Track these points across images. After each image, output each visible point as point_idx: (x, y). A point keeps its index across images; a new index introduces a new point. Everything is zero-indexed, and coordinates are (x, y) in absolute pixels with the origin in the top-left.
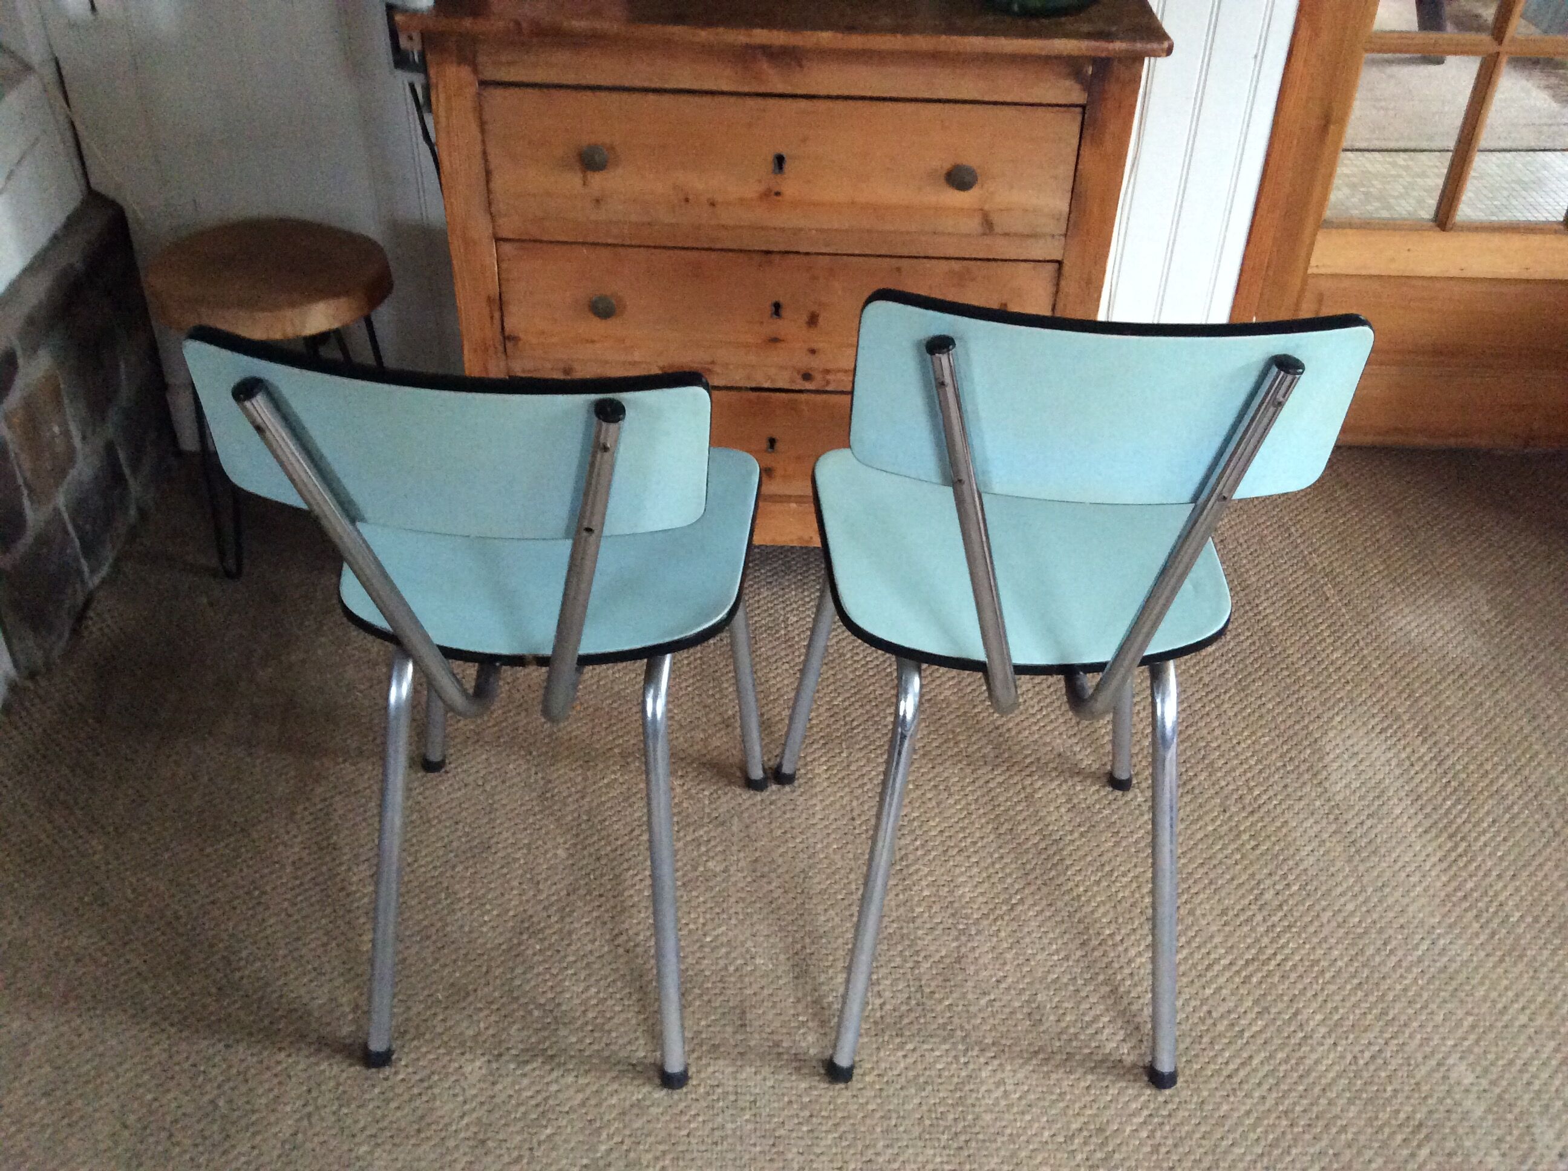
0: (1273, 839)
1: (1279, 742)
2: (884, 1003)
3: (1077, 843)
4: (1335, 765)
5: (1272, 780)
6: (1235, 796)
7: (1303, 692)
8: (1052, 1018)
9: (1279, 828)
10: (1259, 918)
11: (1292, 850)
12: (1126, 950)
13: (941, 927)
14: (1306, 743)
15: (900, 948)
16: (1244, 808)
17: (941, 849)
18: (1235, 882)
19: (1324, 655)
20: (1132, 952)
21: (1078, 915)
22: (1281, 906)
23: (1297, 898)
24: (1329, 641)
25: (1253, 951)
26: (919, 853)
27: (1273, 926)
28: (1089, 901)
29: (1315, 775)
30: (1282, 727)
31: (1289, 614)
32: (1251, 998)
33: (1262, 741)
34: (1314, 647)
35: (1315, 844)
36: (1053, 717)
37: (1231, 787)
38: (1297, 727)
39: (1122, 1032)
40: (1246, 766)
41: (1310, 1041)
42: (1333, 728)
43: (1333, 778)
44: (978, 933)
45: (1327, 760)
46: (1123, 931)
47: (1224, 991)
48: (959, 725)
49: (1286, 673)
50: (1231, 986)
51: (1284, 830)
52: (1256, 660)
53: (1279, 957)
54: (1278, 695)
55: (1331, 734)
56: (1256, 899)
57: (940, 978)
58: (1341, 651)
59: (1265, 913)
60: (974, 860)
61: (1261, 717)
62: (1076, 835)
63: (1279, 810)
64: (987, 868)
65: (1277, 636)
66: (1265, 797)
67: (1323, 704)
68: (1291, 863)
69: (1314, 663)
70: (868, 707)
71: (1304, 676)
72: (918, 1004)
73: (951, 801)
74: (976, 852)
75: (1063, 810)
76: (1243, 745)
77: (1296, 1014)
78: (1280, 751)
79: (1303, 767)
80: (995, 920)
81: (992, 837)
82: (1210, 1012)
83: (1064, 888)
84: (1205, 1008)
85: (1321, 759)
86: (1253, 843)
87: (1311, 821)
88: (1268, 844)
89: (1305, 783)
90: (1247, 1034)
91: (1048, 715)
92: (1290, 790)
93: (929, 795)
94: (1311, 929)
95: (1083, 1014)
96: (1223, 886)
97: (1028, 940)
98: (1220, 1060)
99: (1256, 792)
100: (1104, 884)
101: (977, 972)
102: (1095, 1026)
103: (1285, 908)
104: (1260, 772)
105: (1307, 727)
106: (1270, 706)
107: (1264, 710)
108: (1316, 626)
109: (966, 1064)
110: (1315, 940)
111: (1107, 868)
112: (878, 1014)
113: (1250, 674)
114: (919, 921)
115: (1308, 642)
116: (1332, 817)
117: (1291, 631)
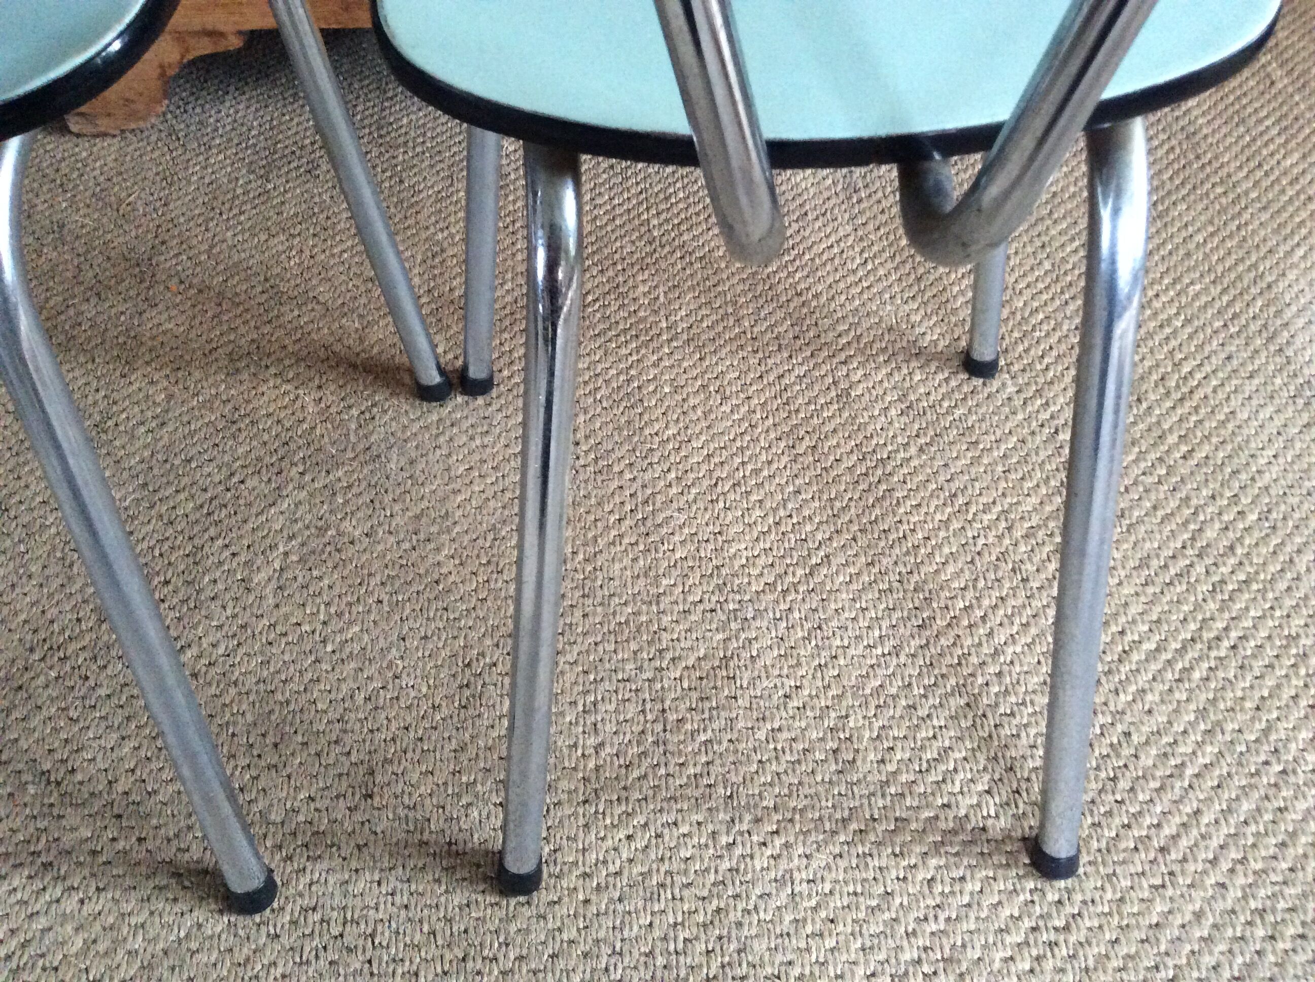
0: (1214, 440)
1: (1215, 291)
2: (602, 745)
3: (915, 463)
4: (1301, 322)
5: (1207, 349)
6: (1155, 377)
7: (1246, 216)
8: (872, 756)
9: (1223, 423)
10: (1200, 569)
11: (1243, 458)
12: (990, 634)
13: (700, 608)
14: (1254, 291)
15: (633, 646)
16: (1168, 394)
17: (706, 483)
18: (1160, 513)
19: (1273, 162)
20: (1001, 637)
21: (915, 578)
22: (1232, 548)
23: (1257, 534)
24: (1278, 141)
25: (1193, 626)
26: (674, 490)
27: (1223, 582)
28: (931, 555)
29: (1270, 339)
30: (1220, 269)
31: (1221, 107)
32: (1192, 707)
33: (1192, 290)
34: (1258, 151)
35: (1279, 443)
36: (881, 272)
37: (1147, 363)
38: (1240, 268)
39: (987, 777)
40: (1168, 330)
41: (1292, 779)
42: (1293, 266)
43: (1299, 341)
44: (758, 614)
45: (1288, 314)
46: (986, 602)
47: (1149, 697)
48: (744, 292)
49: (1219, 190)
50: (1160, 687)
51: (1230, 426)
52: (1177, 173)
53: (1234, 634)
54: (1211, 222)
55: (1291, 276)
56: (1193, 539)
57: (695, 695)
58: (1296, 156)
59: (1209, 561)
60: (754, 497)
61: (1188, 255)
62: (913, 450)
63: (1221, 395)
64: (775, 510)
65: (1206, 137)
66: (1199, 376)
67: (1276, 231)
68: (1243, 476)
69: (1259, 174)
70: (611, 273)
71: (1246, 193)
72: (656, 743)
73: (726, 408)
74: (760, 485)
75: (893, 412)
76: (1164, 299)
77: (1266, 732)
78: (1217, 304)
79: (1254, 327)
80: (785, 592)
81: (785, 459)
82: (1127, 734)
83: (893, 536)
84: (1120, 728)
85: (1278, 313)
86: (1184, 448)
87: (1270, 409)
88: (1206, 449)
89: (1256, 351)
90: (1189, 771)
91: (875, 269)
92: (1235, 362)
93: (692, 401)
94: (1282, 586)
95: (922, 748)
96: (1140, 521)
97: (834, 623)
98: (1148, 821)
99: (1186, 369)
100: (956, 525)
101: (752, 682)
102: (942, 768)
103: (1239, 551)
104: (1191, 337)
105: (1255, 266)
106: (1200, 238)
107: (1191, 246)
108: (1260, 121)
109: (731, 845)
110: (1288, 602)
111: (961, 500)
112: (591, 765)
113: (1169, 193)
114: (666, 601)
115: (1248, 145)
116: (1300, 402)
117: (1224, 130)
